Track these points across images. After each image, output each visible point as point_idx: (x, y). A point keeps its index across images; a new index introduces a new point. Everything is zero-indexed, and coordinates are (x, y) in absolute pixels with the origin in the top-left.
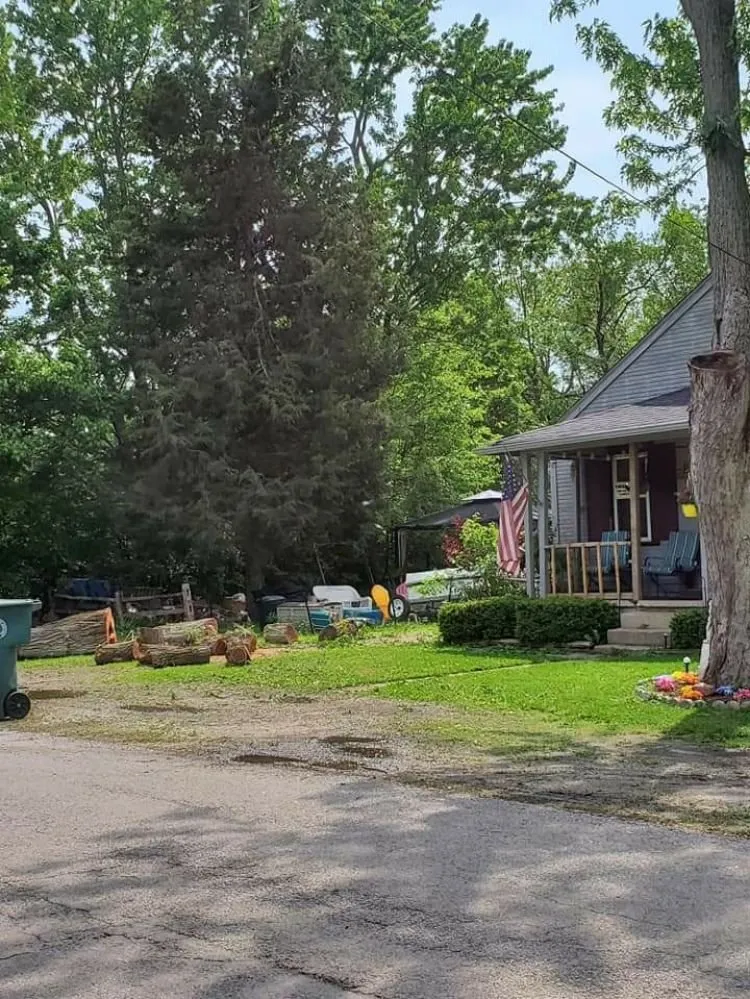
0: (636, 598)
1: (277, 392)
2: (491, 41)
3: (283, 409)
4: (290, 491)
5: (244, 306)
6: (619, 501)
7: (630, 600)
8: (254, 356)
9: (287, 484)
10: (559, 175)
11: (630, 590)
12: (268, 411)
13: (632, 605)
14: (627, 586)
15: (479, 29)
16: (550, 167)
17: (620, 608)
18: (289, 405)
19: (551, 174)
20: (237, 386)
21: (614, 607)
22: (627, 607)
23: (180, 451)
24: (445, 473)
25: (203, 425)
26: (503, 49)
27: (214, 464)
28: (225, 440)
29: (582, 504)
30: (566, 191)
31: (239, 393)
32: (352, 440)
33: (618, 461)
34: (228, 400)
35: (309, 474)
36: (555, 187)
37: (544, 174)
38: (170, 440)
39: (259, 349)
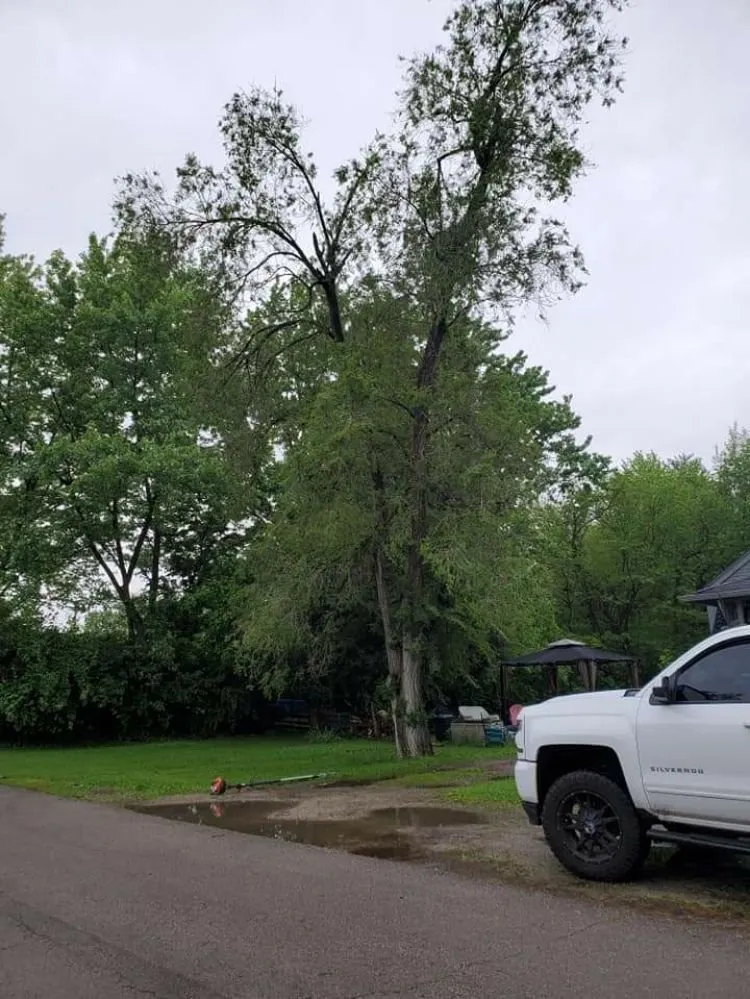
10: (578, 444)
16: (570, 439)
19: (571, 443)
30: (587, 451)
36: (576, 450)
37: (566, 443)
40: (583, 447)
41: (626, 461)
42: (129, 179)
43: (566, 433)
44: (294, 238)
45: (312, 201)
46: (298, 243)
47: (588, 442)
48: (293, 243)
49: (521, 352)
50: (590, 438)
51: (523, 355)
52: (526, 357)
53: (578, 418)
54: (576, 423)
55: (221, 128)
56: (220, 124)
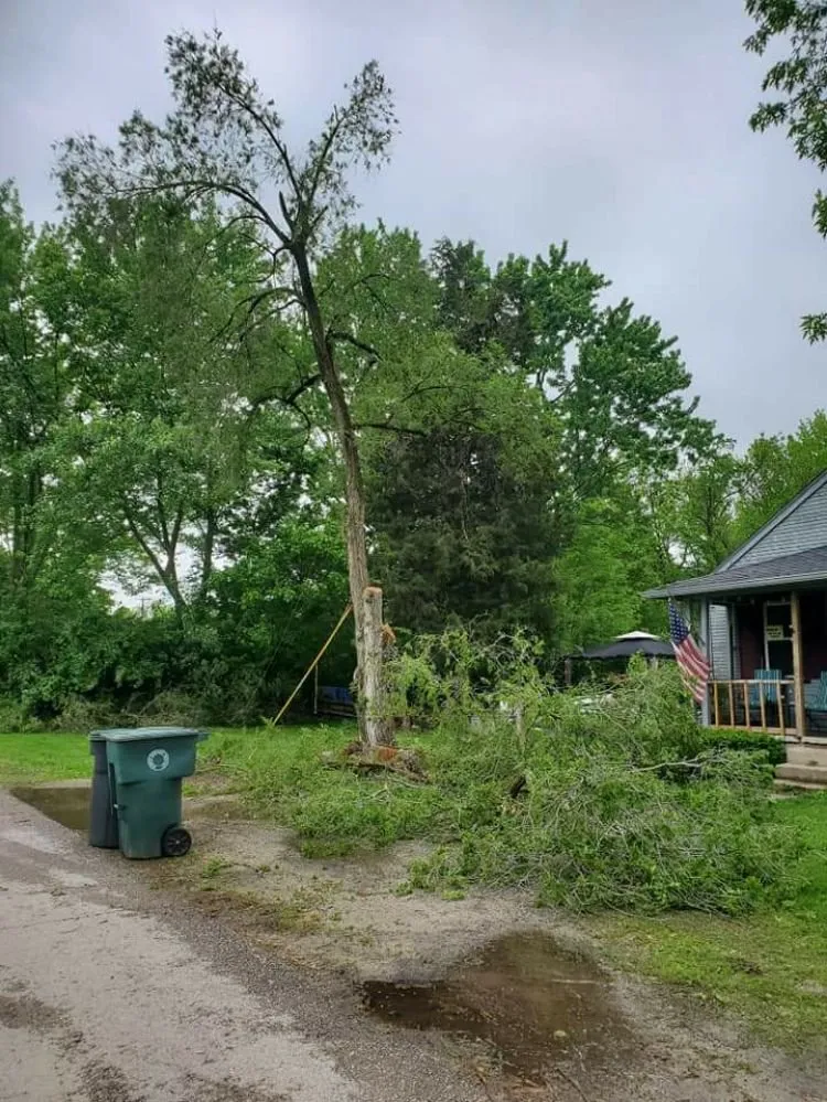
0: (800, 734)
1: (475, 554)
2: (634, 315)
3: (480, 567)
4: (483, 630)
5: (453, 491)
6: (770, 643)
7: (794, 736)
8: (459, 527)
9: (480, 624)
10: (685, 407)
11: (794, 727)
12: (469, 567)
13: (796, 741)
14: (790, 723)
15: (625, 307)
16: (677, 401)
17: (786, 743)
18: (485, 565)
19: (679, 407)
20: (446, 550)
21: (780, 742)
22: (790, 743)
23: (403, 597)
24: (599, 619)
25: (419, 578)
26: (645, 321)
27: (426, 606)
28: (435, 589)
29: (734, 644)
30: (693, 416)
31: (446, 554)
32: (530, 594)
33: (770, 608)
34: (438, 559)
35: (498, 616)
36: (682, 415)
37: (673, 406)
38: (394, 588)
39: (463, 522)
40: (690, 411)
41: (805, 422)
42: (70, 143)
43: (674, 394)
44: (257, 199)
45: (278, 155)
46: (262, 204)
47: (695, 405)
48: (256, 205)
49: (626, 300)
50: (697, 399)
51: (628, 304)
52: (631, 305)
53: (689, 376)
54: (685, 382)
55: (168, 75)
56: (167, 70)
